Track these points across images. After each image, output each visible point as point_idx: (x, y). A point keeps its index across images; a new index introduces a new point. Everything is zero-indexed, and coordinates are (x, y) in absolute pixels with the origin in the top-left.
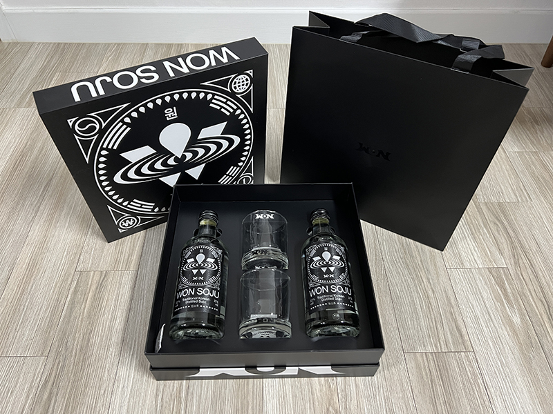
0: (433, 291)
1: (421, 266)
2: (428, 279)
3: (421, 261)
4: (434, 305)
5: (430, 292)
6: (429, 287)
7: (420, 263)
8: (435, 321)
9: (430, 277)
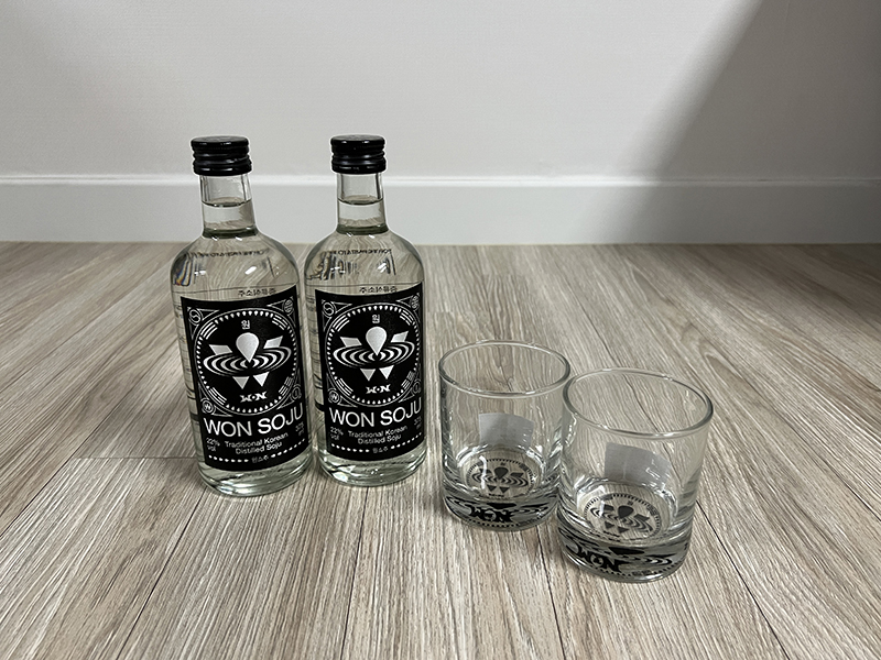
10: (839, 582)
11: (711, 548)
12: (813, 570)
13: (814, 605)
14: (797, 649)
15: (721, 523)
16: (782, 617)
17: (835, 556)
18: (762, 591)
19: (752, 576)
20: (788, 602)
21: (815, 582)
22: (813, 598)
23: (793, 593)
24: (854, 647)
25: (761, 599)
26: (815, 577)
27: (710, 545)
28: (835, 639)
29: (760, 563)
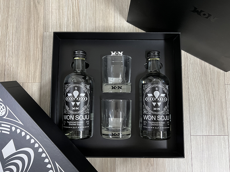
0: (214, 99)
1: (210, 82)
2: (213, 91)
3: (211, 79)
4: (213, 108)
5: (212, 100)
6: (212, 97)
7: (210, 80)
8: (211, 118)
9: (214, 90)
10: (206, 75)
11: (185, 66)
12: (202, 72)
13: (198, 81)
14: (191, 91)
15: (189, 58)
16: (191, 84)
17: (208, 68)
18: (190, 78)
19: (190, 74)
20: (194, 80)
21: (201, 75)
22: (199, 79)
23: (196, 78)
24: (201, 91)
25: (189, 80)
26: (202, 74)
27: (185, 65)
28: (198, 89)
29: (193, 70)
